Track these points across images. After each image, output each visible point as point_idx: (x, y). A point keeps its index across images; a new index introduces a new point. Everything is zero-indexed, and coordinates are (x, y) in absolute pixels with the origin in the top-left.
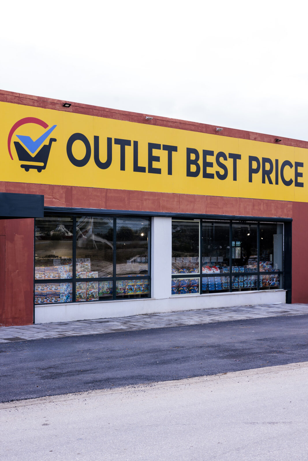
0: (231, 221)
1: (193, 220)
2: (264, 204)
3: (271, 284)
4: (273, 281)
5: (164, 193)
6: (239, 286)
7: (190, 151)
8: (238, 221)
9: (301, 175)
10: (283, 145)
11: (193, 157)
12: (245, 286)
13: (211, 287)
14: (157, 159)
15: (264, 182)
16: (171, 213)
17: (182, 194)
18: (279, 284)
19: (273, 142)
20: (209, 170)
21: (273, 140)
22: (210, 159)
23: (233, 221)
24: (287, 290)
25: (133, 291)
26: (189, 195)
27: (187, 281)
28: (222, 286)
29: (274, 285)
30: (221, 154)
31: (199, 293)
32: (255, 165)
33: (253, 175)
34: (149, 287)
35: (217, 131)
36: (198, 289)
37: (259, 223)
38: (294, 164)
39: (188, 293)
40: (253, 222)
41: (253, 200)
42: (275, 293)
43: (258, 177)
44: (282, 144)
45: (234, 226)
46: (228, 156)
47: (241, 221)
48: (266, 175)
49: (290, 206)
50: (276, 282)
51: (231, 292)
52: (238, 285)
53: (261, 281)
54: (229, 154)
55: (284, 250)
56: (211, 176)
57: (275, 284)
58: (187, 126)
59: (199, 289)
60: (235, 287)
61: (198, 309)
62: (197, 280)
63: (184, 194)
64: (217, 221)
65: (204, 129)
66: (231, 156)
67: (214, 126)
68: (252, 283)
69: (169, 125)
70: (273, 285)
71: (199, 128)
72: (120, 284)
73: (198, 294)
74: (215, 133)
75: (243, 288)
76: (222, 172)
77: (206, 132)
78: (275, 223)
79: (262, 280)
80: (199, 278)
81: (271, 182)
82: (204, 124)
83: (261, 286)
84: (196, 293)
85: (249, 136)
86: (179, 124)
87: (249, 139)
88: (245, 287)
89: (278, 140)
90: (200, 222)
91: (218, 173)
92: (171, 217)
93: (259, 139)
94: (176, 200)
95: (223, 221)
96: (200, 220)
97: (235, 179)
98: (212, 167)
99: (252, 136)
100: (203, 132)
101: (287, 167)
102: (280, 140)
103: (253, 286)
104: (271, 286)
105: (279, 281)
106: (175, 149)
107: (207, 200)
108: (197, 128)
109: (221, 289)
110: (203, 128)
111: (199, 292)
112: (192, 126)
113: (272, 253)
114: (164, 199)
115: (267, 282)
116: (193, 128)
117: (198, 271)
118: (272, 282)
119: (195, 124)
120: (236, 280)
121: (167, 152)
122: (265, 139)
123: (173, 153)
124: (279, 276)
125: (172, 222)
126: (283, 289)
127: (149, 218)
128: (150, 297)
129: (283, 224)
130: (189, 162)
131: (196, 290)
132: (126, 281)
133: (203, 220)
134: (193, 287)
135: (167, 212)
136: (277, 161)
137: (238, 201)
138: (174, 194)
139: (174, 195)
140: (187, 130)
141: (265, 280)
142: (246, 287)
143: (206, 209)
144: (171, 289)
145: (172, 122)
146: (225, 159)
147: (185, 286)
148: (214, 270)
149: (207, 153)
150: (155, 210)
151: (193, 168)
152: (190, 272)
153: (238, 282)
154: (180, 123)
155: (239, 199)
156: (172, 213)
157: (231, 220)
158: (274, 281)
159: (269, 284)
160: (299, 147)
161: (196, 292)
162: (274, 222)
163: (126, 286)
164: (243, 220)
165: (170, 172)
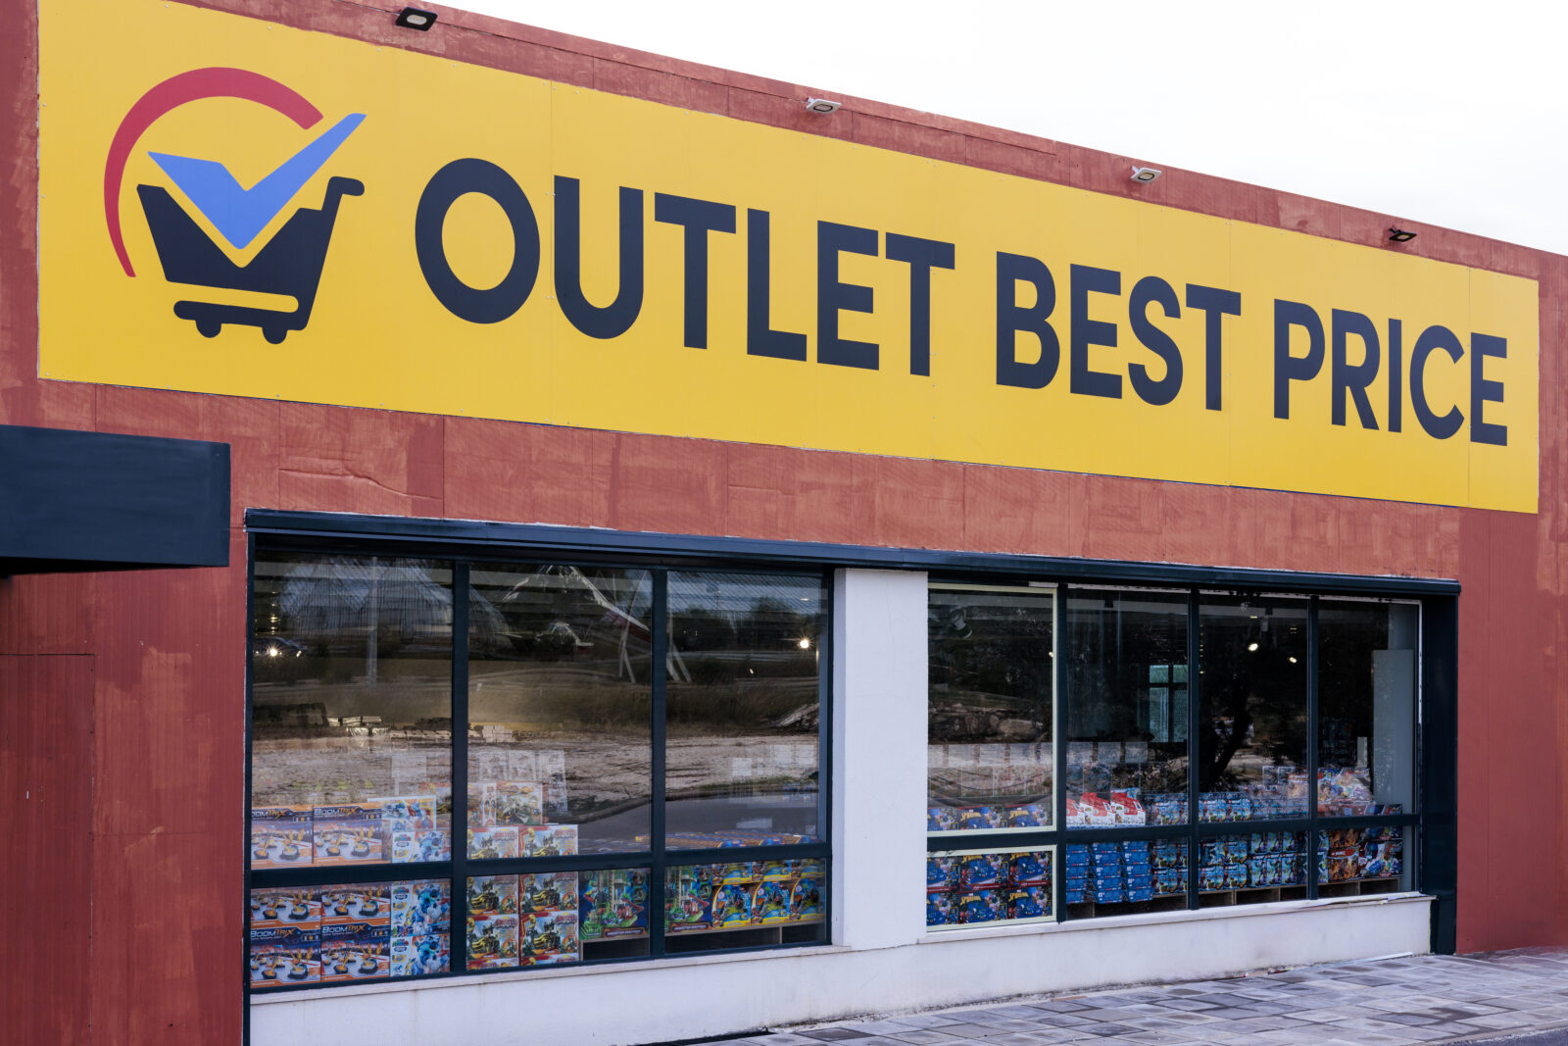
0: (1195, 593)
1: (1026, 585)
2: (1338, 518)
3: (1367, 867)
4: (1374, 856)
5: (894, 459)
6: (1228, 880)
7: (1012, 268)
8: (1226, 593)
9: (1495, 392)
10: (1422, 256)
11: (1026, 295)
12: (1255, 879)
13: (1105, 889)
14: (861, 299)
15: (1339, 418)
16: (923, 552)
17: (976, 466)
18: (1400, 866)
19: (1379, 242)
20: (1100, 360)
21: (1378, 234)
22: (1103, 307)
23: (1203, 592)
24: (1435, 898)
25: (746, 911)
26: (1009, 469)
27: (1000, 862)
28: (1155, 882)
29: (1377, 875)
30: (1152, 289)
31: (1054, 917)
32: (1300, 343)
33: (1295, 385)
34: (819, 895)
35: (1134, 183)
36: (1045, 900)
37: (1315, 599)
38: (1466, 344)
39: (1000, 917)
40: (1292, 596)
41: (1291, 496)
42: (1386, 907)
43: (1312, 395)
44: (1418, 254)
45: (1206, 610)
46: (1182, 297)
47: (1240, 589)
48: (1348, 389)
49: (1451, 527)
50: (1386, 858)
51: (1194, 907)
52: (1225, 877)
53: (1325, 857)
54: (1191, 289)
55: (1420, 721)
56: (1108, 386)
57: (1380, 868)
58: (998, 154)
59: (1050, 898)
60: (1211, 886)
61: (1046, 989)
62: (1043, 857)
63: (986, 467)
64: (1132, 589)
65: (1077, 172)
66: (1199, 296)
67: (1124, 159)
68: (1284, 865)
69: (917, 145)
70: (1374, 872)
71: (1056, 165)
72: (686, 882)
73: (1048, 922)
74: (1125, 191)
75: (1246, 889)
76: (1157, 369)
77: (1087, 183)
78: (1383, 601)
79: (1329, 854)
80: (1053, 848)
81: (1369, 421)
82: (1075, 147)
83: (1325, 876)
84: (1040, 914)
85: (1277, 209)
86: (963, 138)
87: (1276, 224)
88: (1253, 885)
89: (1400, 233)
90: (1055, 593)
91: (1137, 372)
92: (924, 570)
93: (1320, 225)
94: (948, 490)
95: (1160, 590)
96: (1056, 585)
97: (1214, 401)
98: (1113, 343)
99: (1289, 214)
100: (1069, 184)
101: (1438, 356)
102: (1412, 236)
103: (1289, 881)
104: (1366, 877)
105: (1399, 855)
106: (944, 255)
107: (1088, 493)
108: (1043, 162)
109: (1148, 896)
110: (1070, 164)
111: (1050, 913)
112: (1023, 154)
113: (1368, 732)
114: (891, 484)
115: (1350, 859)
116: (1027, 161)
117: (1045, 818)
118: (1369, 860)
119: (1035, 146)
120: (1214, 853)
121: (905, 268)
122: (1347, 228)
123: (936, 273)
124: (1401, 835)
125: (931, 591)
126: (1417, 894)
127: (825, 572)
128: (828, 942)
129: (1418, 606)
130: (1010, 320)
131: (1039, 902)
132: (714, 866)
133: (1071, 586)
134: (1024, 890)
135: (905, 547)
136: (1395, 327)
137: (1228, 500)
138: (939, 465)
139: (941, 470)
140: (997, 170)
141: (1341, 853)
142: (1259, 883)
143: (1087, 535)
144: (924, 902)
145: (932, 132)
146: (1172, 310)
147: (988, 888)
148: (1118, 812)
149: (1088, 279)
150: (851, 539)
151: (1028, 348)
152: (1014, 823)
153: (1226, 863)
154: (969, 137)
155: (1229, 491)
156: (930, 553)
157: (1195, 587)
158: (1380, 857)
159: (1359, 869)
160: (1487, 269)
161: (1036, 912)
162: (1380, 596)
163: (714, 889)
164: (1248, 588)
165: (920, 364)
